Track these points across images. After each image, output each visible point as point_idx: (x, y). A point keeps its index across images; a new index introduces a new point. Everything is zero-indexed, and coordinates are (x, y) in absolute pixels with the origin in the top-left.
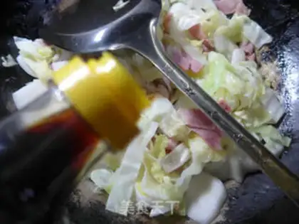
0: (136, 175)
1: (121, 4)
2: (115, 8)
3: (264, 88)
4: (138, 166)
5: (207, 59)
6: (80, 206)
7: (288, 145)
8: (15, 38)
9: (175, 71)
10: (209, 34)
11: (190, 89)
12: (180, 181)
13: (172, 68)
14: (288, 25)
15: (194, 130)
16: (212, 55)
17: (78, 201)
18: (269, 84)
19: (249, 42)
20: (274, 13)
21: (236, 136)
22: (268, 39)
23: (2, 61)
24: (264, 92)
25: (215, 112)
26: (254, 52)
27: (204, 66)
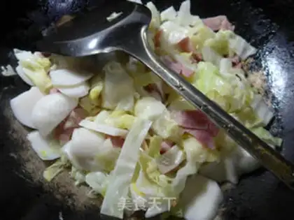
0: (131, 175)
1: (115, 15)
2: (108, 19)
3: (252, 93)
4: (133, 166)
5: (197, 67)
6: (74, 209)
7: (280, 145)
8: (15, 50)
9: (165, 71)
10: (197, 47)
11: (181, 86)
12: (176, 181)
13: (162, 68)
14: (270, 37)
15: (187, 131)
16: (201, 64)
17: (73, 204)
18: (256, 91)
19: (235, 55)
20: (255, 28)
21: (227, 127)
22: (252, 50)
23: (2, 71)
24: (252, 97)
25: (205, 106)
26: (240, 61)
27: (194, 73)
